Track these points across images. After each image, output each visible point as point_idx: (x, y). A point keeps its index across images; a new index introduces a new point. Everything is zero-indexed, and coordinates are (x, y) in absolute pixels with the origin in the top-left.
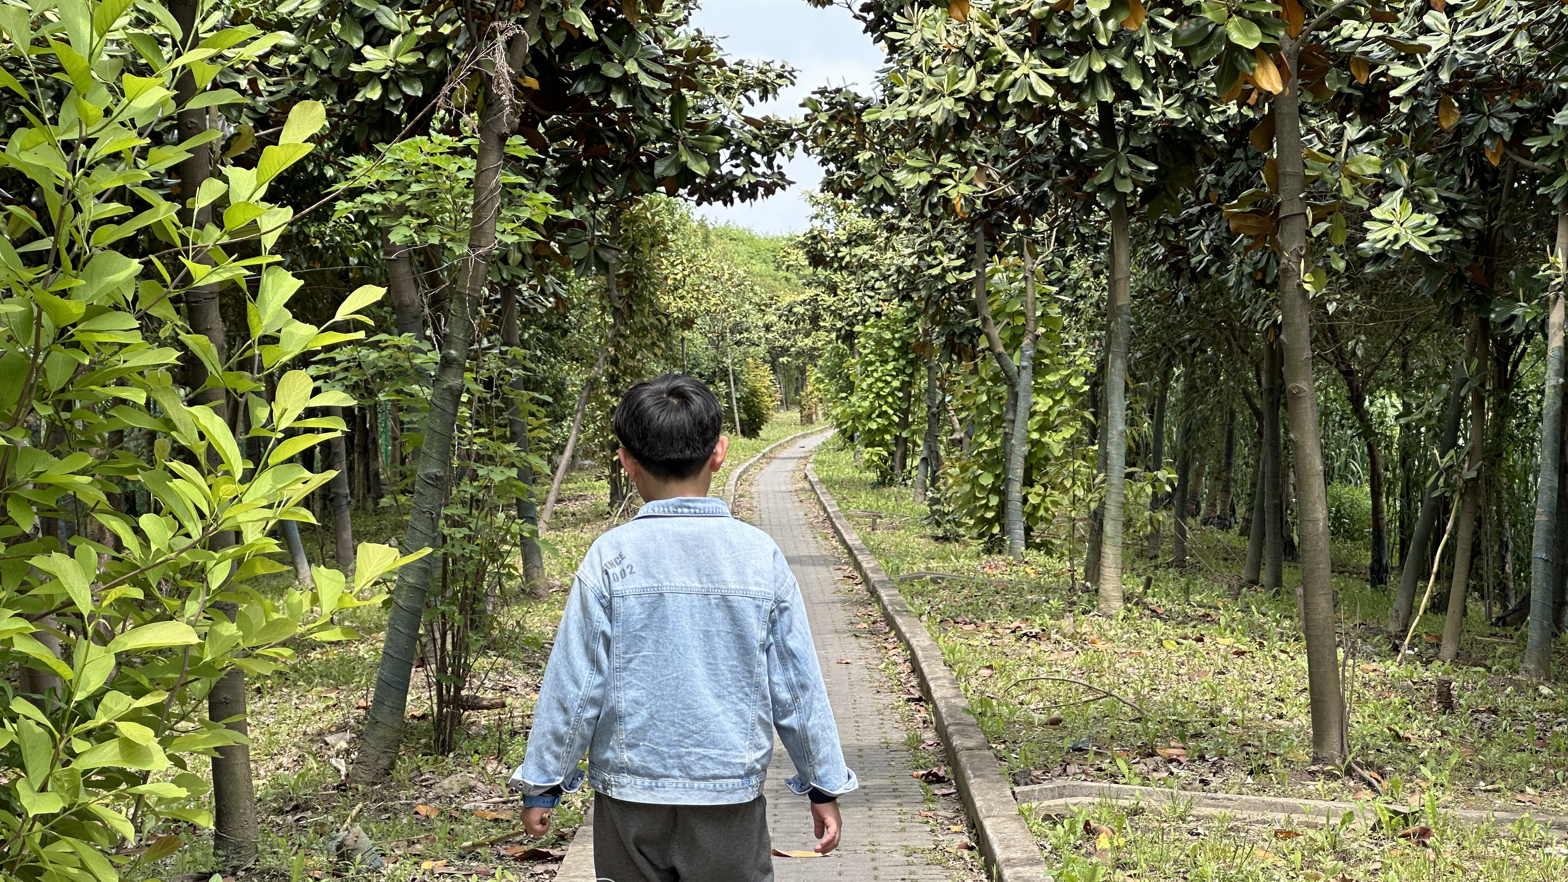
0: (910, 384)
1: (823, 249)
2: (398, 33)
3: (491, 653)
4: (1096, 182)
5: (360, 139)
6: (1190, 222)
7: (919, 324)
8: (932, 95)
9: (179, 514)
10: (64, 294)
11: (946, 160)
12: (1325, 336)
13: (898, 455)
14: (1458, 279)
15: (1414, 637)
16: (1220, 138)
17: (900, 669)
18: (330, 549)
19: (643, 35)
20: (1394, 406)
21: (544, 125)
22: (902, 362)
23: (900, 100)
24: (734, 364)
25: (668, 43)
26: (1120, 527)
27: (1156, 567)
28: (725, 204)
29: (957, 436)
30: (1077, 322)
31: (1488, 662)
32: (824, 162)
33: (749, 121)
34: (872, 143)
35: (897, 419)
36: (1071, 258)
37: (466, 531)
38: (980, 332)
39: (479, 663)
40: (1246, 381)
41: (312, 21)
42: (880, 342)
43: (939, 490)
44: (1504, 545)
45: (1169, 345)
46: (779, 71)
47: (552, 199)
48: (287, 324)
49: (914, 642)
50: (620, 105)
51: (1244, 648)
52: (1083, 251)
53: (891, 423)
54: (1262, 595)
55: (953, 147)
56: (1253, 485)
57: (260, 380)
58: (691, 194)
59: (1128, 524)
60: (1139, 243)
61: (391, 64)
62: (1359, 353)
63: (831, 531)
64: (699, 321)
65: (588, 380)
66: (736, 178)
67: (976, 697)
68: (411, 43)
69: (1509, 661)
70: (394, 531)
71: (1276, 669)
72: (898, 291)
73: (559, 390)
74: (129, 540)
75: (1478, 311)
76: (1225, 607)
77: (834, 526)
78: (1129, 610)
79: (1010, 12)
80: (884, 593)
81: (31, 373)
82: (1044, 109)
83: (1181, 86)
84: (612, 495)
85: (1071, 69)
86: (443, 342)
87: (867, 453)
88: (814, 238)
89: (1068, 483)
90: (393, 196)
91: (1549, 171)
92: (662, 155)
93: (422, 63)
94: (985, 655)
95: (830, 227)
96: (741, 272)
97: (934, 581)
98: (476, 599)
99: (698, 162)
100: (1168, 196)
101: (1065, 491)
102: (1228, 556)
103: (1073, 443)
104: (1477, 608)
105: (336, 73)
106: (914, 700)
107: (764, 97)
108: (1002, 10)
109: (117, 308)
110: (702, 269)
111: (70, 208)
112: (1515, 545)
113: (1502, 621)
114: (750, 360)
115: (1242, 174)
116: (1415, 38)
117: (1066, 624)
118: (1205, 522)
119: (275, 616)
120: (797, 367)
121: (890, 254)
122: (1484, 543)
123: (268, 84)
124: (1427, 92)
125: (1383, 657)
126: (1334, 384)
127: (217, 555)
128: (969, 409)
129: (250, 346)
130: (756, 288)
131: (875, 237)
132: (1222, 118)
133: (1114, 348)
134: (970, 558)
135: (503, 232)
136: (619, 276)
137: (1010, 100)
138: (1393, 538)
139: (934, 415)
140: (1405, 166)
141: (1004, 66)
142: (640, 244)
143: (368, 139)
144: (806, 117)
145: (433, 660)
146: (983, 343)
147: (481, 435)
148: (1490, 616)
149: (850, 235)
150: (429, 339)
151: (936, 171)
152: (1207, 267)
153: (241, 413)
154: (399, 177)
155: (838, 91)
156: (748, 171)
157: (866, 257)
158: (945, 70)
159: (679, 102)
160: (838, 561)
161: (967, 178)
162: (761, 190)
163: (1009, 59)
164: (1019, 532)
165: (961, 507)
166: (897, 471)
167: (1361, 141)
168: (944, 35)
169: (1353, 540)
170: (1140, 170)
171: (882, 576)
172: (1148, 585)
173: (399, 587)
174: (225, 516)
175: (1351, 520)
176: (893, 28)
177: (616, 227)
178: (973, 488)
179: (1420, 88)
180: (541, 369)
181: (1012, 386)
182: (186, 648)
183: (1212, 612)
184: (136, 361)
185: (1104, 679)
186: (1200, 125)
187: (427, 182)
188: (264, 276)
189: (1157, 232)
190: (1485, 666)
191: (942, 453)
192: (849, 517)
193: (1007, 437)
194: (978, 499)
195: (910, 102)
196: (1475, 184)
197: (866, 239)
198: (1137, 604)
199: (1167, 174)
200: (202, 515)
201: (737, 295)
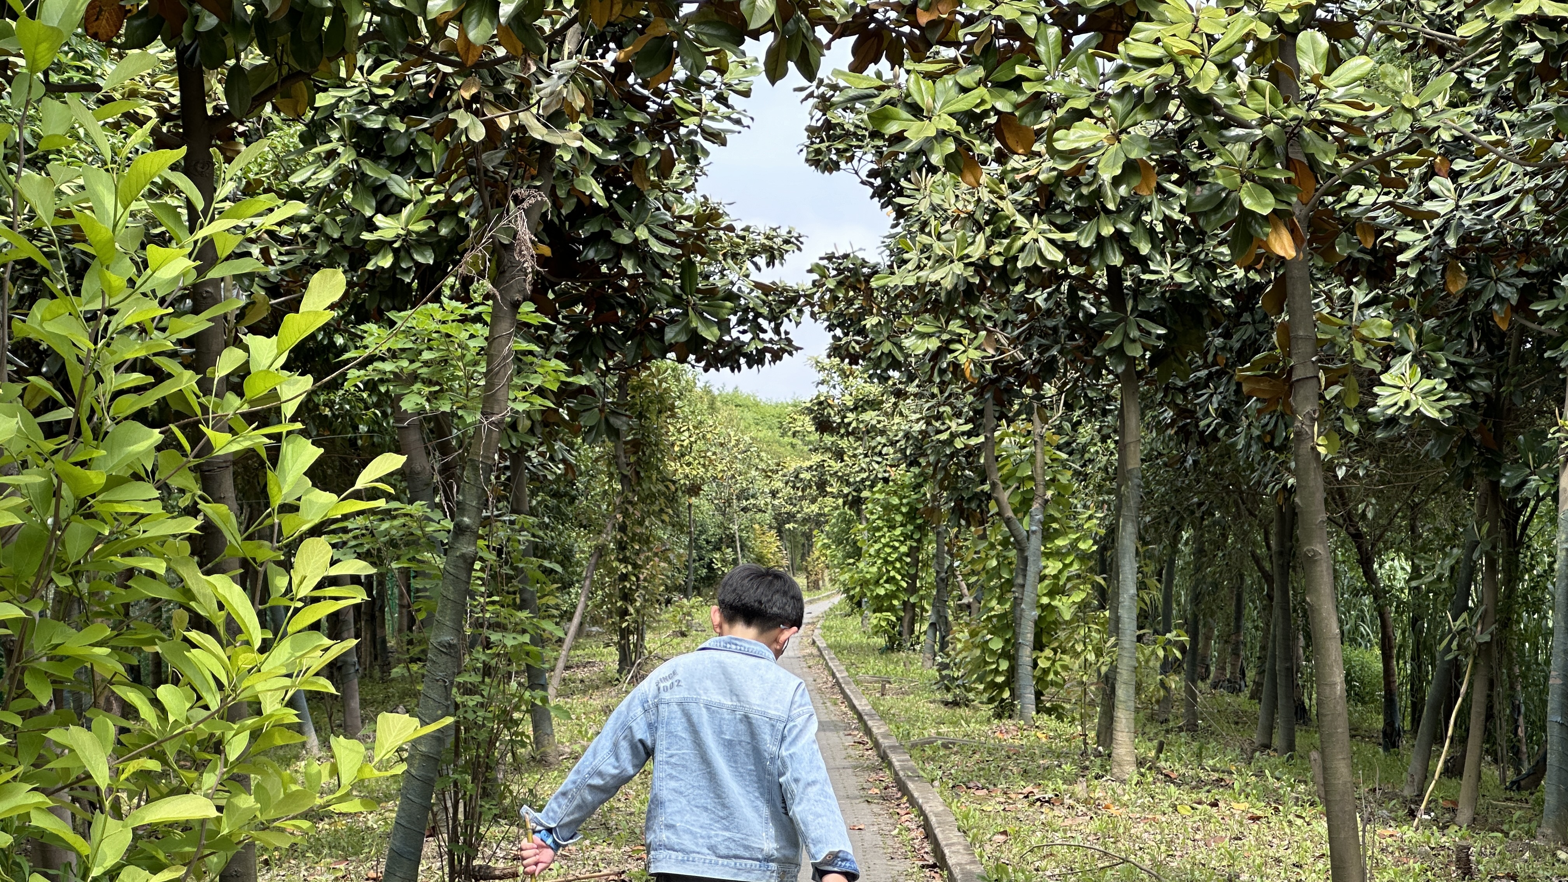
0: (918, 549)
1: (829, 415)
2: (409, 201)
3: (503, 822)
4: (1107, 345)
5: (371, 306)
6: (1197, 386)
7: (927, 490)
8: (942, 259)
9: (198, 685)
10: (83, 464)
11: (955, 326)
12: (1334, 499)
13: (907, 620)
14: (1467, 441)
15: (1429, 802)
16: (1227, 302)
17: (913, 834)
18: (338, 719)
19: (653, 202)
20: (1403, 569)
21: (554, 292)
22: (910, 527)
23: (910, 266)
24: (741, 530)
25: (677, 209)
26: (1132, 691)
27: (1167, 731)
28: (733, 370)
29: (965, 601)
30: (1086, 487)
31: (1505, 827)
32: (830, 328)
33: (758, 285)
34: (880, 309)
35: (905, 585)
36: (1079, 423)
37: (478, 698)
38: (989, 497)
39: (493, 832)
40: (1255, 543)
41: (325, 190)
42: (887, 508)
43: (948, 655)
44: (1516, 709)
45: (1178, 508)
46: (786, 236)
47: (563, 366)
48: (307, 492)
49: (927, 808)
50: (631, 271)
51: (1259, 813)
52: (1090, 415)
53: (899, 588)
54: (1276, 759)
55: (961, 312)
56: (1263, 648)
57: (279, 549)
58: (698, 360)
59: (1139, 688)
60: (1147, 407)
61: (403, 232)
62: (1370, 515)
63: (840, 697)
64: (705, 487)
65: (596, 547)
66: (743, 344)
67: (991, 863)
68: (423, 211)
69: (1526, 826)
70: (402, 698)
71: (1292, 834)
72: (906, 456)
73: (566, 558)
74: (147, 711)
75: (1487, 474)
76: (1239, 771)
77: (843, 692)
78: (1143, 775)
79: (1018, 177)
80: (895, 759)
81: (50, 544)
82: (1053, 273)
83: (1188, 250)
84: (621, 661)
85: (1080, 234)
86: (455, 511)
87: (874, 619)
88: (820, 403)
89: (1079, 648)
90: (405, 363)
91: (1556, 334)
92: (672, 320)
93: (434, 231)
94: (999, 821)
95: (837, 392)
96: (747, 438)
97: (945, 746)
98: (488, 767)
99: (708, 328)
100: (1177, 360)
101: (1077, 655)
102: (1238, 719)
103: (1083, 606)
104: (1492, 773)
105: (348, 242)
106: (928, 866)
107: (770, 263)
108: (1010, 176)
109: (136, 477)
110: (709, 436)
111: (92, 379)
112: (1527, 709)
113: (1517, 785)
114: (757, 526)
115: (1249, 337)
116: (1420, 203)
117: (1080, 789)
118: (1215, 686)
119: (294, 788)
120: (804, 534)
121: (897, 419)
122: (1497, 707)
123: (280, 254)
124: (1434, 257)
125: (1399, 822)
126: (1342, 546)
127: (236, 726)
128: (978, 574)
129: (269, 515)
130: (763, 454)
131: (882, 402)
132: (1229, 282)
133: (1124, 512)
134: (981, 723)
135: (515, 400)
136: (626, 443)
137: (1020, 265)
138: (1404, 702)
139: (942, 580)
140: (1413, 331)
141: (1013, 231)
142: (648, 410)
143: (379, 307)
144: (814, 282)
145: (444, 830)
146: (993, 509)
147: (493, 603)
148: (1504, 780)
149: (857, 401)
150: (439, 506)
151: (945, 337)
152: (1215, 430)
153: (260, 582)
154: (410, 345)
155: (846, 256)
156: (755, 337)
157: (874, 422)
158: (954, 235)
159: (688, 269)
160: (848, 727)
161: (976, 343)
162: (768, 356)
163: (1018, 224)
164: (1030, 696)
165: (971, 672)
166: (906, 636)
167: (1367, 305)
168: (953, 200)
169: (1364, 703)
170: (1149, 333)
171: (893, 741)
172: (1160, 750)
173: (411, 756)
174: (243, 686)
175: (1362, 683)
176: (900, 193)
177: (623, 393)
178: (983, 652)
179: (1427, 253)
180: (549, 537)
181: (1021, 550)
182: (203, 822)
183: (1226, 777)
184: (155, 531)
185: (1119, 845)
186: (1207, 289)
187: (439, 350)
188: (284, 444)
189: (1165, 396)
190: (1502, 831)
191: (951, 618)
192: (858, 683)
193: (1017, 602)
194: (987, 663)
195: (919, 267)
196: (1482, 348)
197: (874, 404)
198: (1150, 768)
199: (1175, 337)
200: (220, 685)
201: (743, 461)
